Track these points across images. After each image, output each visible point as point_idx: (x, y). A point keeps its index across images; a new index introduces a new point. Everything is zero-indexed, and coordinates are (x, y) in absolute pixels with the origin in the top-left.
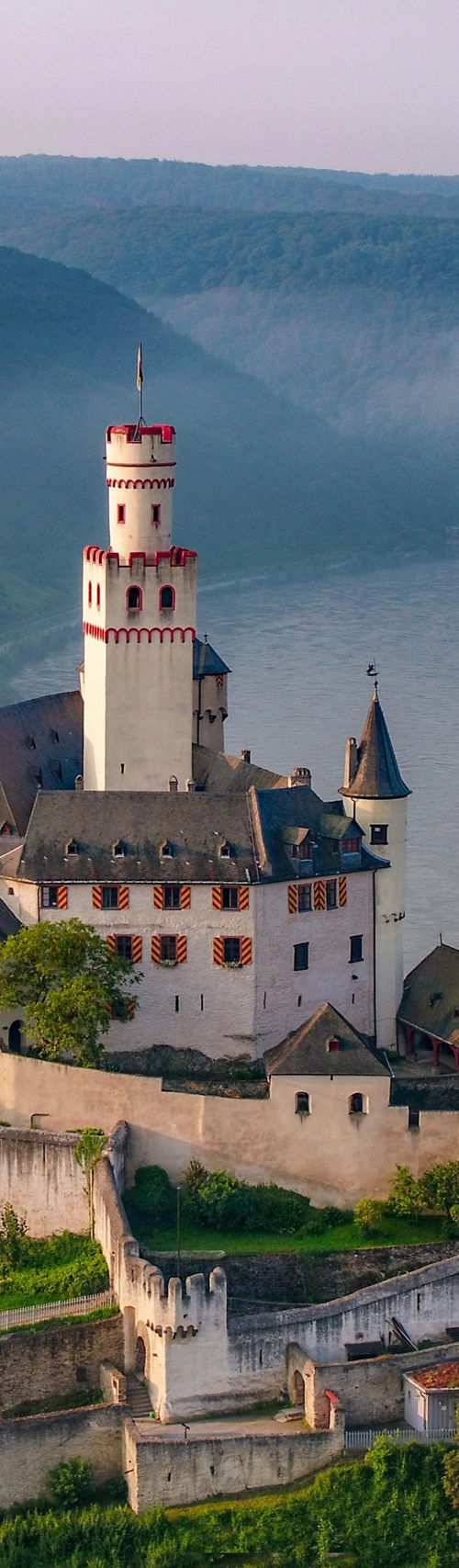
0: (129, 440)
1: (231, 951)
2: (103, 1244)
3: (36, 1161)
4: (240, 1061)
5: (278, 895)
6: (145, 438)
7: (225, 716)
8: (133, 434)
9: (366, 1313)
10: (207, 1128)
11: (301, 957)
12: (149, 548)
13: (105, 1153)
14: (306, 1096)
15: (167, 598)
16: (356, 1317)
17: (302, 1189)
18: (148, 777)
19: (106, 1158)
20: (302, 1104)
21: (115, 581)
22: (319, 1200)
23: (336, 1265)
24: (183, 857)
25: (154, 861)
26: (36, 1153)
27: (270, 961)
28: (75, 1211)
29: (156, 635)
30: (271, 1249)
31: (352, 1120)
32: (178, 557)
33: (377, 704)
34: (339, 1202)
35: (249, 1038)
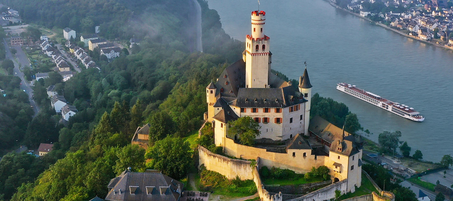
0: (256, 15)
1: (278, 120)
2: (256, 183)
3: (242, 166)
4: (279, 141)
5: (287, 109)
6: (260, 15)
7: (271, 63)
8: (257, 13)
9: (308, 199)
10: (275, 159)
11: (291, 120)
12: (260, 37)
13: (256, 165)
14: (295, 153)
15: (264, 47)
16: (306, 200)
17: (293, 170)
18: (259, 82)
19: (256, 166)
20: (294, 154)
21: (253, 44)
22: (297, 172)
23: (301, 187)
24: (269, 102)
25: (263, 102)
26: (242, 164)
27: (285, 122)
28: (250, 176)
29: (261, 54)
30: (289, 184)
31: (304, 158)
32: (266, 38)
33: (306, 69)
34: (300, 172)
35: (281, 137)
